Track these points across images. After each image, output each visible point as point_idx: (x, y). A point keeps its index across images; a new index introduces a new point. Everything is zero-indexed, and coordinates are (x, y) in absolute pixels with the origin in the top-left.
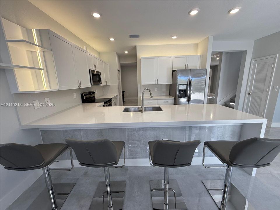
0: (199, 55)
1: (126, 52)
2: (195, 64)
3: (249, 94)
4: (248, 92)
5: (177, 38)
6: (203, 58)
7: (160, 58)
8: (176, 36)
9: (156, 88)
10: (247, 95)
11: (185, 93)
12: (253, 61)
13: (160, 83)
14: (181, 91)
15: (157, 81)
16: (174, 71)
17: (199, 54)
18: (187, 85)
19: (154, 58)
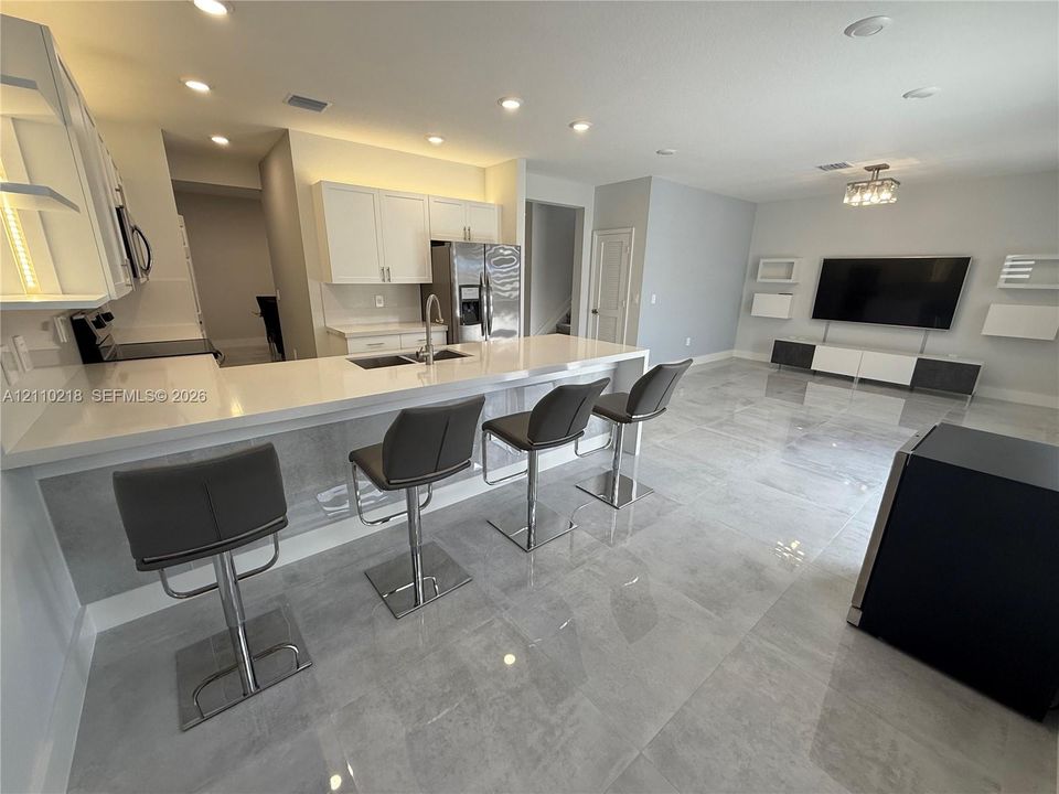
0: (492, 202)
1: (221, 141)
2: (486, 229)
3: (595, 312)
4: (591, 308)
5: (443, 143)
6: (504, 212)
7: (390, 195)
8: (442, 137)
9: (379, 297)
10: (591, 314)
11: (474, 312)
12: (596, 237)
13: (397, 279)
14: (466, 304)
15: (385, 272)
16: (434, 243)
17: (492, 200)
18: (480, 287)
19: (370, 192)
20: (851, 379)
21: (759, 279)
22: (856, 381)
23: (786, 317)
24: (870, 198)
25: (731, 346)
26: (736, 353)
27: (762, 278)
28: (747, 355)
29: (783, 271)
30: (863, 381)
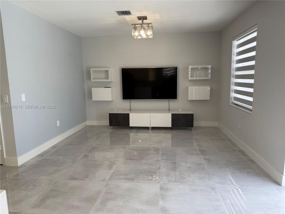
20: (147, 128)
21: (92, 80)
22: (150, 129)
23: (111, 100)
24: (143, 34)
25: (84, 119)
26: (88, 123)
27: (94, 79)
28: (95, 123)
29: (103, 75)
30: (153, 128)
